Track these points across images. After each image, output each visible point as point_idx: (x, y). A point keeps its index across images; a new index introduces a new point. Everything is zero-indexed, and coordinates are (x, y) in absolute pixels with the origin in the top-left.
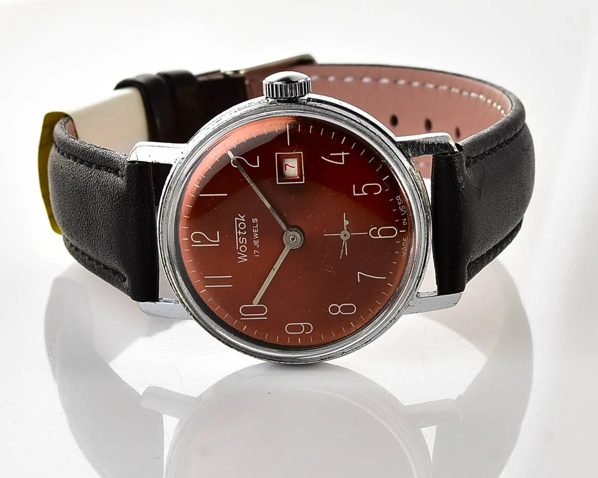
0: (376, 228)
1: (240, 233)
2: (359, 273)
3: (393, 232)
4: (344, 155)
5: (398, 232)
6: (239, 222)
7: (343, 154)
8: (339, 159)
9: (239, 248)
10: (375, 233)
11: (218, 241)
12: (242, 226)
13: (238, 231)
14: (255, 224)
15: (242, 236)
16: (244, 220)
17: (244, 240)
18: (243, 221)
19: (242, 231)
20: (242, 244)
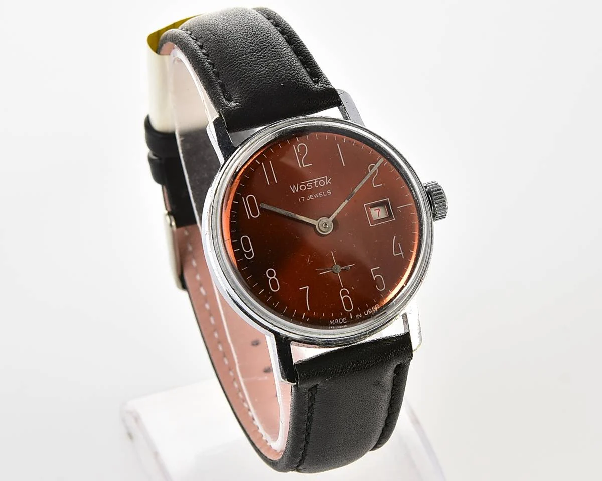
0: (348, 293)
1: (315, 182)
2: (307, 287)
3: (349, 307)
4: (401, 255)
5: (350, 312)
6: (324, 179)
7: (402, 253)
8: (398, 251)
9: (303, 184)
10: (344, 293)
11: (304, 166)
12: (322, 183)
13: (316, 181)
14: (326, 193)
15: (313, 185)
16: (327, 183)
17: (310, 187)
18: (325, 183)
19: (317, 184)
20: (306, 186)
